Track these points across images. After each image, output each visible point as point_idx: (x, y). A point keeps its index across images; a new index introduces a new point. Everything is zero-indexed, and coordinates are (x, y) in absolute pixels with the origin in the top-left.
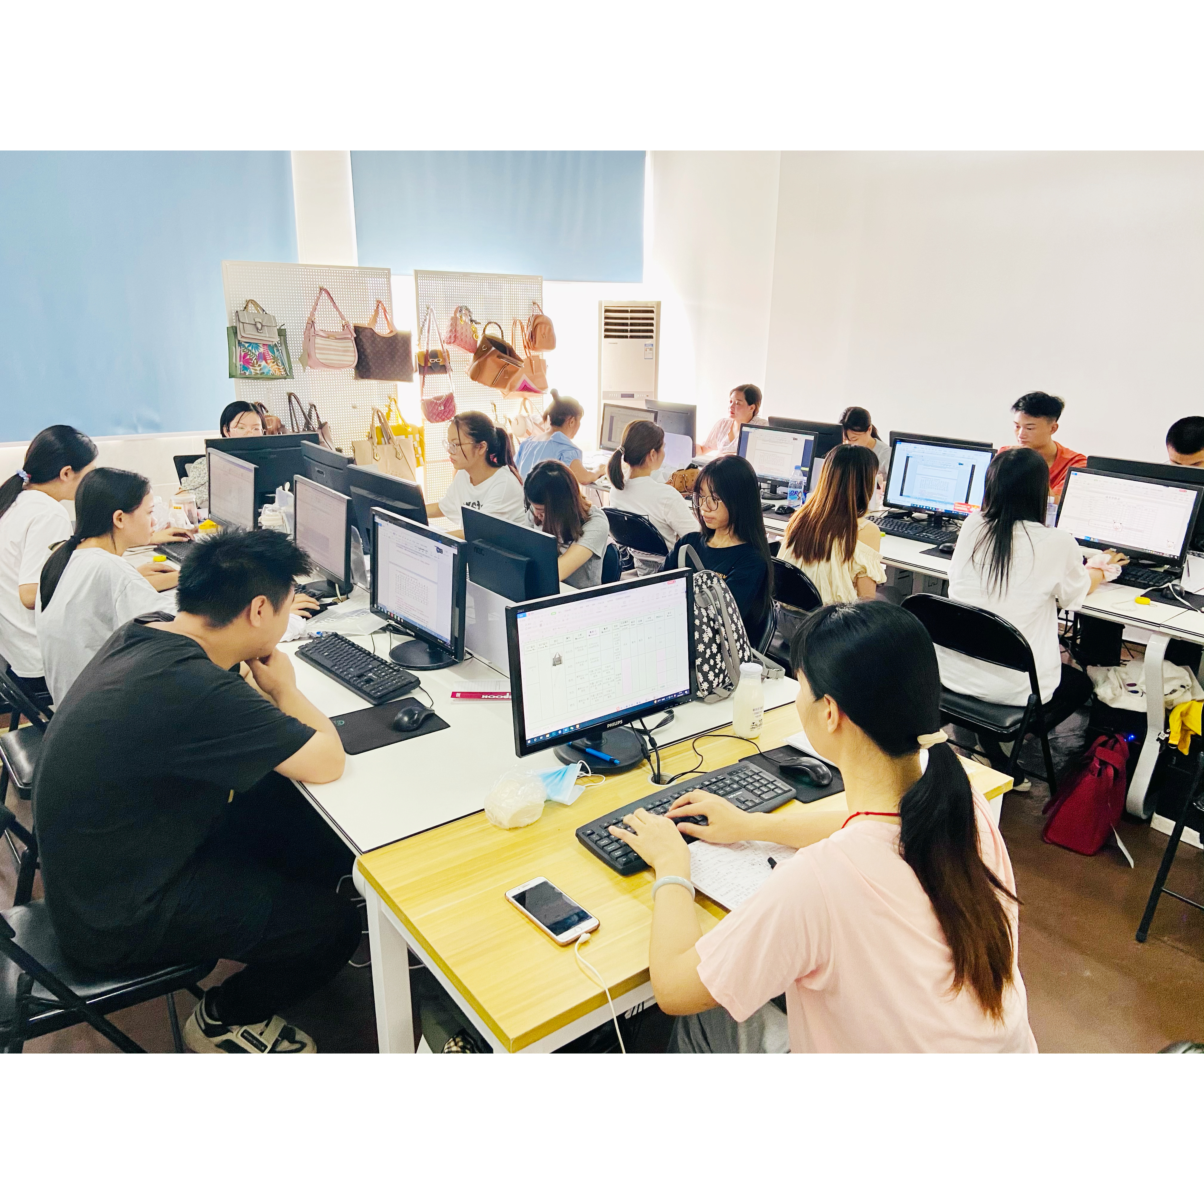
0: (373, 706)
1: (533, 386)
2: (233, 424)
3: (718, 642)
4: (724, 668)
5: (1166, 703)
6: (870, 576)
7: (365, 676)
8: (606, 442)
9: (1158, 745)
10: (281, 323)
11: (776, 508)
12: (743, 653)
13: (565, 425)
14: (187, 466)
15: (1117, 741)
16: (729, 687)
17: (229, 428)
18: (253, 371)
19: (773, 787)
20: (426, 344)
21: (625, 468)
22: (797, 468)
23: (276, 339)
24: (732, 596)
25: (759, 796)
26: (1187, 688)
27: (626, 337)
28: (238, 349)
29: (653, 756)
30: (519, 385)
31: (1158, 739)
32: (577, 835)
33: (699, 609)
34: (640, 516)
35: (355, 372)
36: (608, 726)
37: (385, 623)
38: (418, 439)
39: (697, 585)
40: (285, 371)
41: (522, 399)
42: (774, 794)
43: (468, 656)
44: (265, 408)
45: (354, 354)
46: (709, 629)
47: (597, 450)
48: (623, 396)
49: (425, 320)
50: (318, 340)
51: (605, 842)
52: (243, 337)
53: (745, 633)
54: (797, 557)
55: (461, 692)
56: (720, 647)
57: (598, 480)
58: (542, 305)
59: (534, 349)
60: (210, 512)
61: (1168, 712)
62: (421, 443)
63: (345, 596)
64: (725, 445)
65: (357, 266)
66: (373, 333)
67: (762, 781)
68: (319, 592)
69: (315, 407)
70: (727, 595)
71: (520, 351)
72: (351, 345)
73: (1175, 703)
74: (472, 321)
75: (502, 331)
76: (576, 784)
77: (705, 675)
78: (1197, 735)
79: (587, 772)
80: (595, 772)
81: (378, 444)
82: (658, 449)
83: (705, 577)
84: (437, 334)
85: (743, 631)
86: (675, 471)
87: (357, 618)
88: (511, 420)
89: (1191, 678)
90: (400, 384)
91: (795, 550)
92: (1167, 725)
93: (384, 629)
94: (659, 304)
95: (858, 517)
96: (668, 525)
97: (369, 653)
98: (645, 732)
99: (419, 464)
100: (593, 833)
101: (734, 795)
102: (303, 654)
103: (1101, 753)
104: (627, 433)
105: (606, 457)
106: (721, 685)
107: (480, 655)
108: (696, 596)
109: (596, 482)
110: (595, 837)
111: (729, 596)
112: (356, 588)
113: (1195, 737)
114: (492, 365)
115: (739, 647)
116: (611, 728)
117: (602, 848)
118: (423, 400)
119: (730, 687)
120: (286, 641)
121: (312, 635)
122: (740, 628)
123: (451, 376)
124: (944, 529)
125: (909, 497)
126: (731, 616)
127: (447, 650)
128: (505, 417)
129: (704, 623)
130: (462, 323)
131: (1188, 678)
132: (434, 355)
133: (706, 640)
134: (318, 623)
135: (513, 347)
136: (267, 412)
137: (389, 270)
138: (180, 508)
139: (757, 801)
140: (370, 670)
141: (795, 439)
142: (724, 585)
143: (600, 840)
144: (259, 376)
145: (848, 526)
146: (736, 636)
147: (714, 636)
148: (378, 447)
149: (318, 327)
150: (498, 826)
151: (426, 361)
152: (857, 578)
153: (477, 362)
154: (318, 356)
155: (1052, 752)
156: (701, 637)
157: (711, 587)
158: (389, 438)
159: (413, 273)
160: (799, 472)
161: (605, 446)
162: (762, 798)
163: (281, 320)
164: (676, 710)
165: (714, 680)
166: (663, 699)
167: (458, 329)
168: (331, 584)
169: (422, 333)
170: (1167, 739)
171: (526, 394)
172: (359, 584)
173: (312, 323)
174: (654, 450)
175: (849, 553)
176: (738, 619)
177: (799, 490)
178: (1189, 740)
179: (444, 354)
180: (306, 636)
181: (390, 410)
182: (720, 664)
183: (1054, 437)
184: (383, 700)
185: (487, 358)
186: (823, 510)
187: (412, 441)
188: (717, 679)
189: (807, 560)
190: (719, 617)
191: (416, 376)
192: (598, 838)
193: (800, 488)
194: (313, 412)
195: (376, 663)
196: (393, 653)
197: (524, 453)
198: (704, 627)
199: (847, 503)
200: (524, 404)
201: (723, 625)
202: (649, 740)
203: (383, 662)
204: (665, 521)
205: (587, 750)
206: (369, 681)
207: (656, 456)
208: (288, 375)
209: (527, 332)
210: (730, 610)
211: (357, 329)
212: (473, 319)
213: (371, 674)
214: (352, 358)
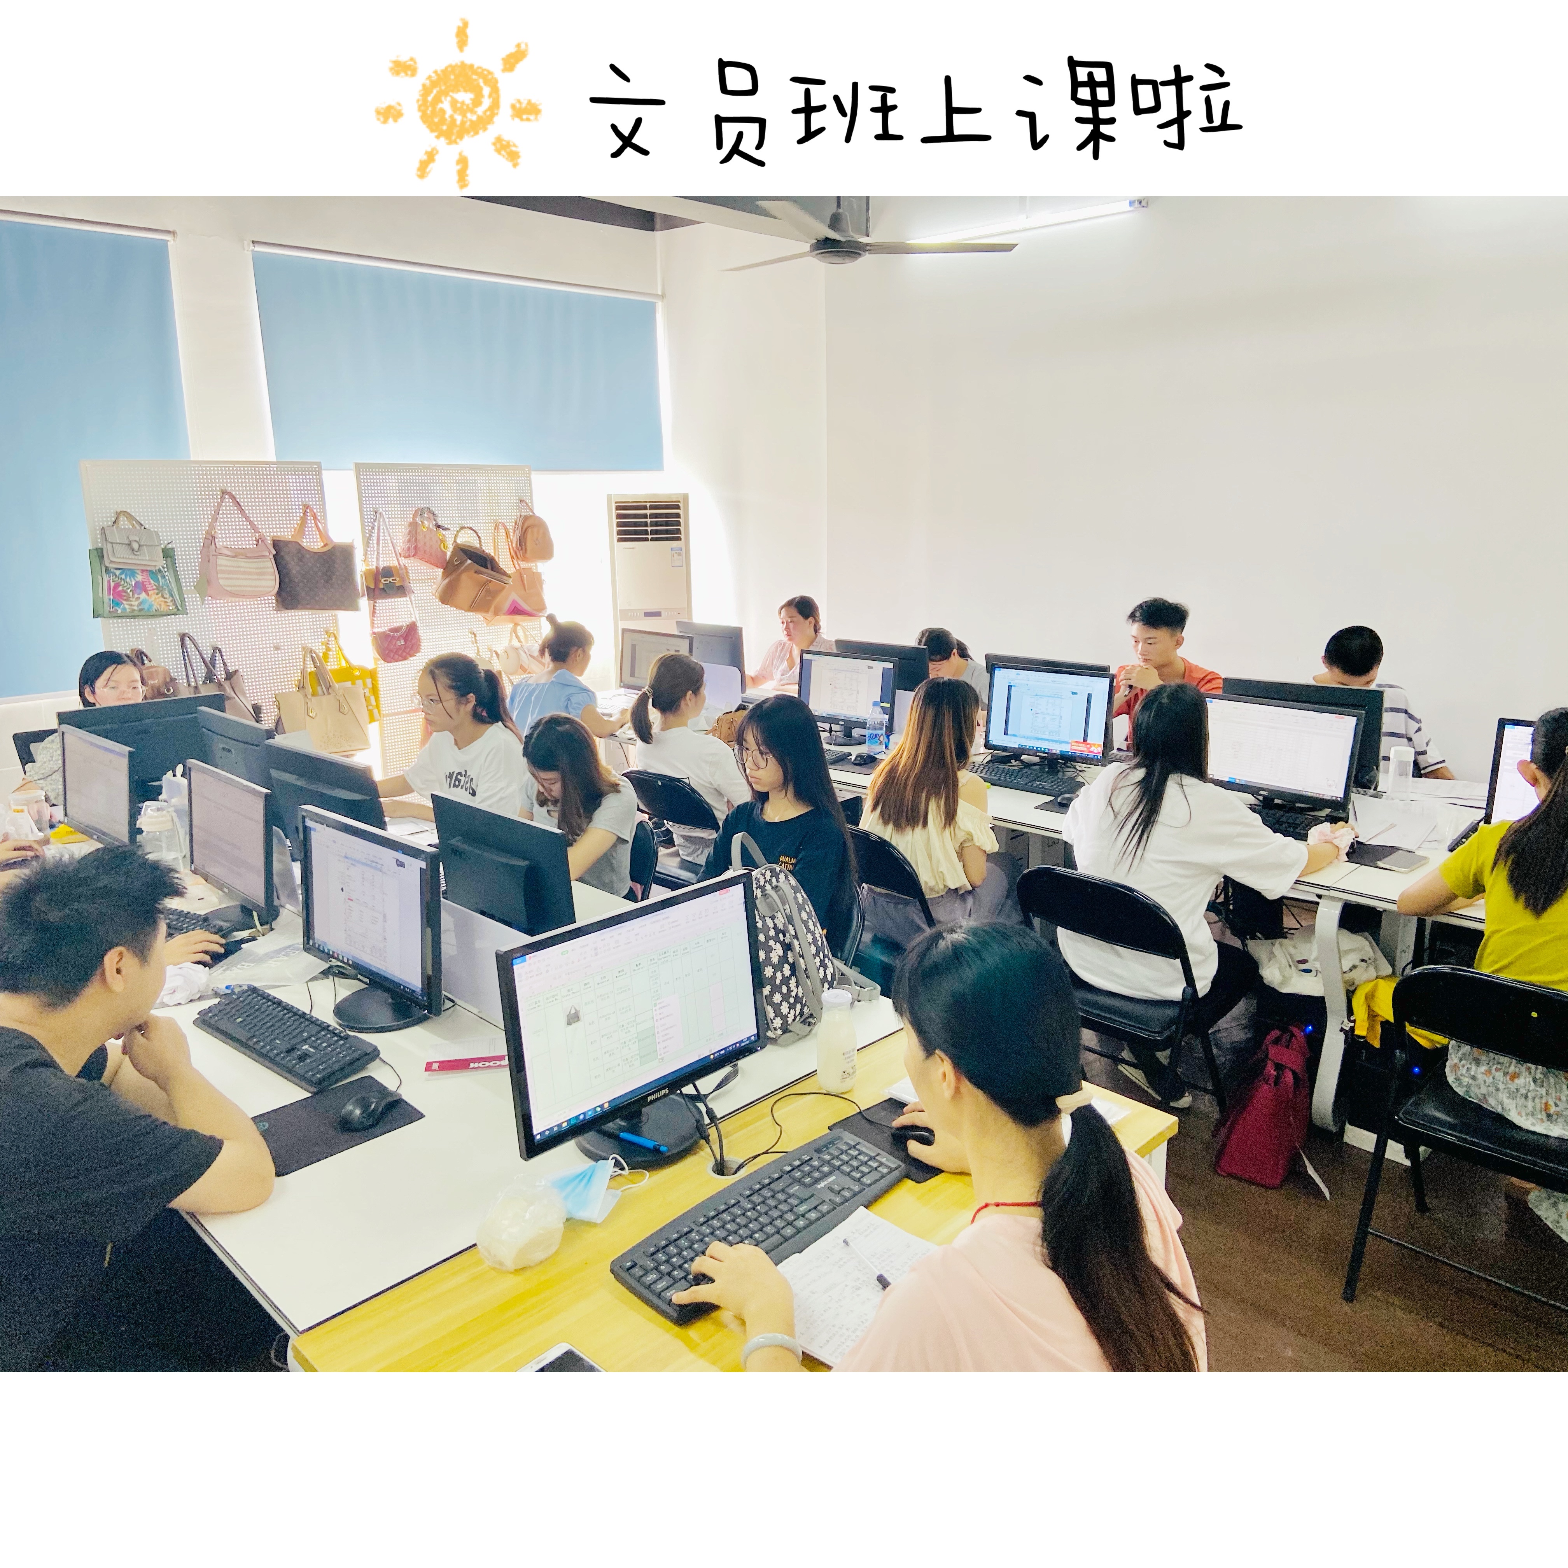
0: (310, 1095)
1: (526, 607)
2: (99, 683)
3: (791, 960)
4: (800, 995)
5: (1346, 982)
6: (977, 844)
7: (298, 1050)
8: (628, 679)
9: (1342, 1037)
10: (167, 539)
11: (853, 758)
12: (825, 971)
13: (570, 660)
14: (33, 747)
15: (1292, 1035)
16: (808, 1020)
17: (93, 688)
18: (127, 607)
19: (875, 1165)
20: (375, 560)
21: (654, 715)
22: (875, 704)
23: (161, 563)
24: (805, 896)
25: (859, 1180)
26: (1369, 961)
27: (646, 540)
28: (106, 578)
29: (712, 1132)
30: (507, 606)
31: (1342, 1030)
32: (612, 1271)
33: (763, 918)
34: (679, 780)
35: (277, 601)
36: (649, 1099)
37: (326, 966)
38: (370, 686)
39: (759, 887)
40: (175, 604)
41: (512, 625)
42: (878, 1175)
43: (448, 1004)
44: (147, 657)
45: (273, 577)
46: (778, 944)
47: (617, 689)
48: (648, 614)
49: (373, 528)
50: (221, 561)
51: (652, 1277)
52: (112, 562)
53: (825, 942)
54: (886, 823)
55: (439, 1062)
56: (793, 967)
57: (621, 730)
58: (532, 503)
59: (525, 559)
60: (66, 814)
61: (1350, 994)
62: (375, 690)
63: (267, 927)
64: (782, 675)
65: (274, 460)
66: (301, 550)
67: (861, 1157)
68: (228, 925)
69: (220, 651)
70: (798, 895)
71: (505, 562)
72: (270, 566)
73: (1356, 983)
74: (439, 526)
75: (479, 537)
76: (609, 1188)
77: (777, 1008)
78: (1387, 1022)
79: (623, 1169)
80: (633, 1166)
81: (313, 695)
82: (696, 691)
83: (768, 874)
84: (390, 545)
85: (822, 941)
86: (720, 714)
87: (286, 958)
88: (499, 652)
89: (1372, 947)
90: (343, 616)
91: (882, 814)
92: (1350, 1011)
93: (325, 973)
94: (686, 497)
95: (959, 770)
96: (716, 789)
97: (304, 1015)
98: (699, 1097)
99: (372, 719)
100: (634, 1265)
101: (826, 1183)
102: (205, 1021)
103: (1275, 1053)
104: (655, 670)
105: (629, 699)
106: (798, 1018)
107: (466, 1001)
108: (757, 902)
109: (617, 734)
110: (637, 1271)
111: (801, 896)
112: (283, 913)
113: (1385, 1024)
114: (469, 582)
115: (818, 964)
116: (651, 1102)
117: (648, 1287)
118: (374, 633)
119: (810, 1020)
120: (180, 1004)
121: (219, 991)
122: (818, 938)
123: (413, 599)
124: (1060, 775)
125: (1015, 736)
126: (805, 923)
127: (417, 1003)
128: (490, 649)
129: (771, 938)
130: (425, 530)
131: (1368, 948)
132: (388, 572)
133: (775, 960)
134: (228, 972)
135: (496, 558)
136: (150, 661)
137: (319, 464)
138: (22, 811)
139: (856, 1188)
140: (305, 1041)
141: (871, 668)
142: (793, 881)
143: (644, 1275)
144: (136, 613)
145: (946, 780)
146: (813, 949)
147: (785, 954)
148: (314, 699)
149: (219, 544)
150: (499, 1269)
151: (376, 581)
152: (962, 847)
153: (447, 581)
154: (221, 582)
155: (1215, 1050)
156: (768, 958)
157: (777, 887)
158: (329, 687)
159: (353, 467)
160: (879, 709)
161: (626, 682)
162: (863, 1184)
163: (167, 535)
164: (742, 1063)
165: (789, 1013)
166: (723, 1052)
167: (420, 537)
168: (246, 911)
169: (368, 546)
170: (1352, 1029)
171: (518, 618)
172: (288, 906)
173: (211, 539)
174: (690, 692)
175: (950, 816)
176: (815, 926)
177: (880, 732)
178: (1379, 1028)
179: (401, 572)
180: (210, 992)
181: (328, 649)
182: (795, 990)
183: (1181, 652)
184: (326, 1084)
185: (461, 573)
186: (914, 762)
187: (361, 688)
188: (792, 1011)
189: (898, 826)
190: (790, 927)
191: (364, 603)
192: (641, 1273)
193: (881, 729)
194: (218, 657)
195: (314, 1029)
196: (339, 1011)
197: (517, 700)
198: (772, 943)
199: (943, 753)
200: (515, 631)
201: (796, 937)
202: (707, 1112)
203: (325, 1027)
204: (711, 784)
205: (622, 1135)
206: (303, 1057)
207: (693, 699)
208: (180, 609)
209: (514, 538)
210: (804, 916)
211: (276, 544)
212: (440, 523)
213: (306, 1047)
214: (272, 582)
